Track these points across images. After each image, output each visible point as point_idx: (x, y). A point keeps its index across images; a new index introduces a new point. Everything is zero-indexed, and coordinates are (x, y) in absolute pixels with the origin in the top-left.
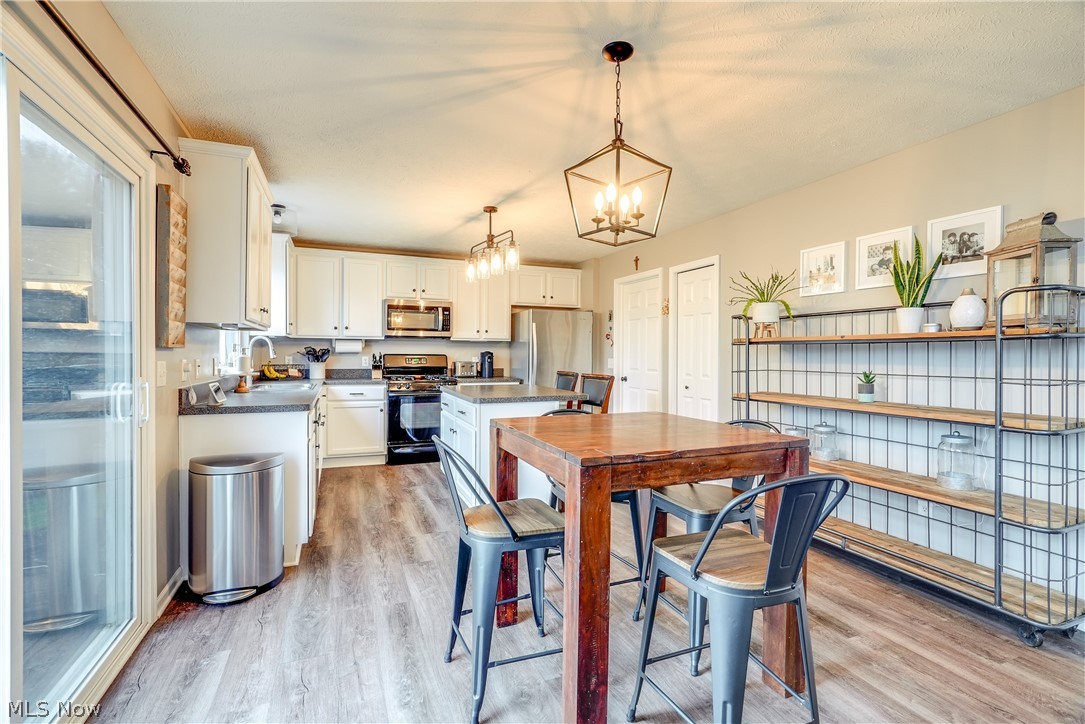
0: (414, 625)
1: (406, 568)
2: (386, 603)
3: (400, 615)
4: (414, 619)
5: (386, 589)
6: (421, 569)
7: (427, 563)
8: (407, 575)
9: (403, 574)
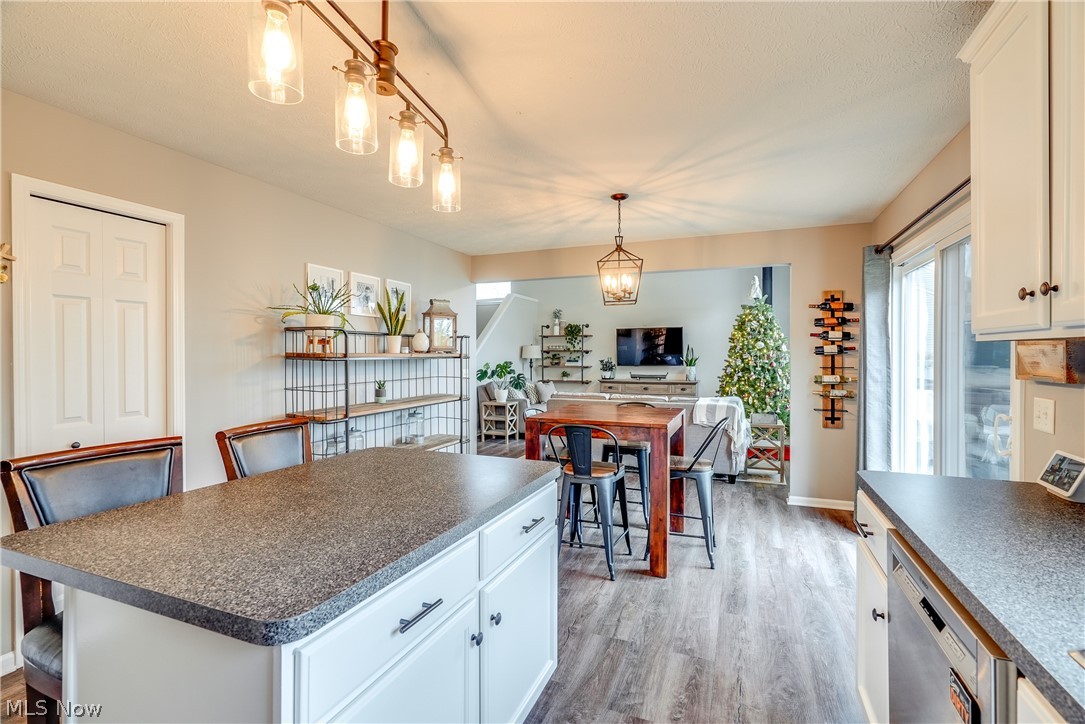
0: (725, 593)
1: (711, 655)
2: (745, 619)
3: (736, 604)
4: (725, 597)
5: (742, 634)
6: (695, 645)
7: (683, 651)
8: (713, 644)
9: (719, 645)
